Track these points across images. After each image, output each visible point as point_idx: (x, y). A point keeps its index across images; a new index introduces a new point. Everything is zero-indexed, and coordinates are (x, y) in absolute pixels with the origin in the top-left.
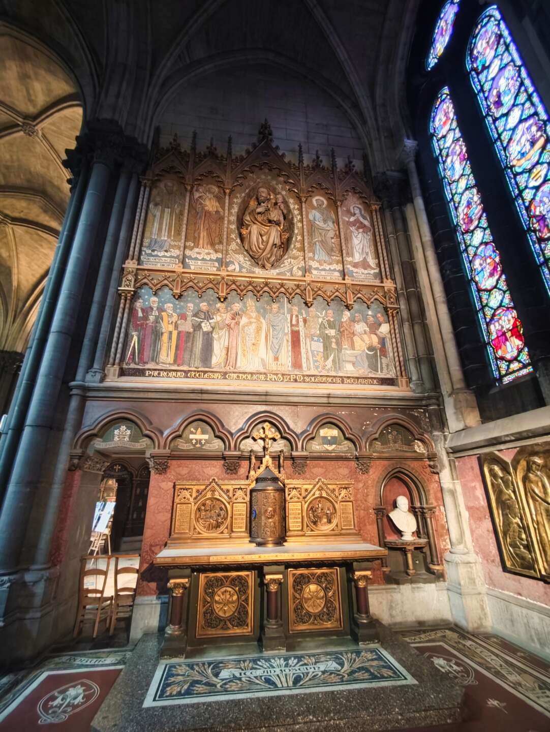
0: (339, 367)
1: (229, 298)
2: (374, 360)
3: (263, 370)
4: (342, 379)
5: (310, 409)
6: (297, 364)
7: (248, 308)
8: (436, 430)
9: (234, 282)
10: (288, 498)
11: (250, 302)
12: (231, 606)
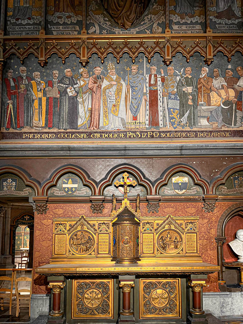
0: (194, 122)
1: (91, 62)
2: (229, 114)
3: (123, 129)
4: (196, 134)
5: (164, 161)
6: (154, 122)
7: (109, 71)
9: (94, 45)
10: (143, 231)
11: (111, 65)
12: (96, 301)
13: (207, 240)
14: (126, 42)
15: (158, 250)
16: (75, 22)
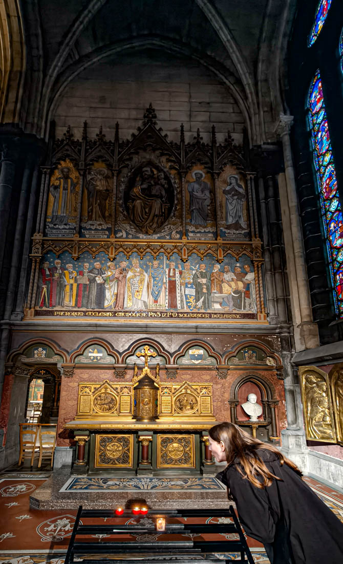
0: (208, 306)
1: (118, 258)
2: (239, 301)
3: (145, 310)
4: (210, 315)
5: (181, 336)
6: (173, 304)
7: (134, 265)
8: (285, 350)
9: (121, 246)
10: (162, 394)
11: (135, 261)
12: (118, 452)
13: (221, 402)
14: (149, 245)
15: (175, 410)
16: (106, 228)
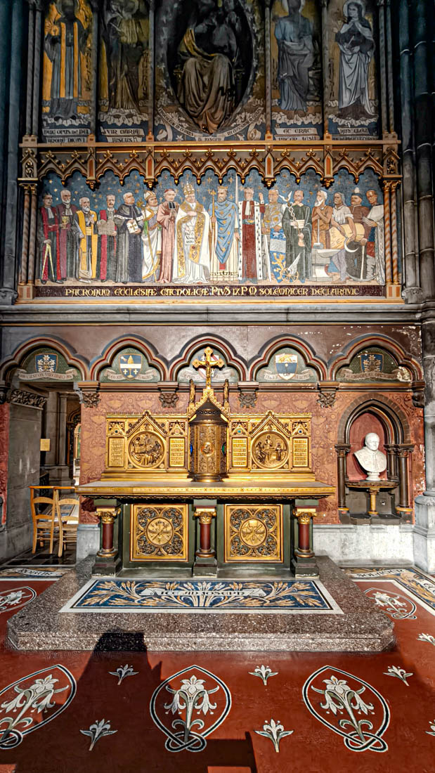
0: (307, 273)
1: (160, 183)
2: (356, 261)
3: (205, 283)
4: (309, 290)
5: (262, 329)
6: (249, 272)
7: (186, 196)
8: (429, 352)
9: (165, 157)
10: (232, 434)
11: (188, 186)
12: (165, 535)
13: (323, 448)
14: (210, 153)
15: (253, 463)
16: (138, 123)
